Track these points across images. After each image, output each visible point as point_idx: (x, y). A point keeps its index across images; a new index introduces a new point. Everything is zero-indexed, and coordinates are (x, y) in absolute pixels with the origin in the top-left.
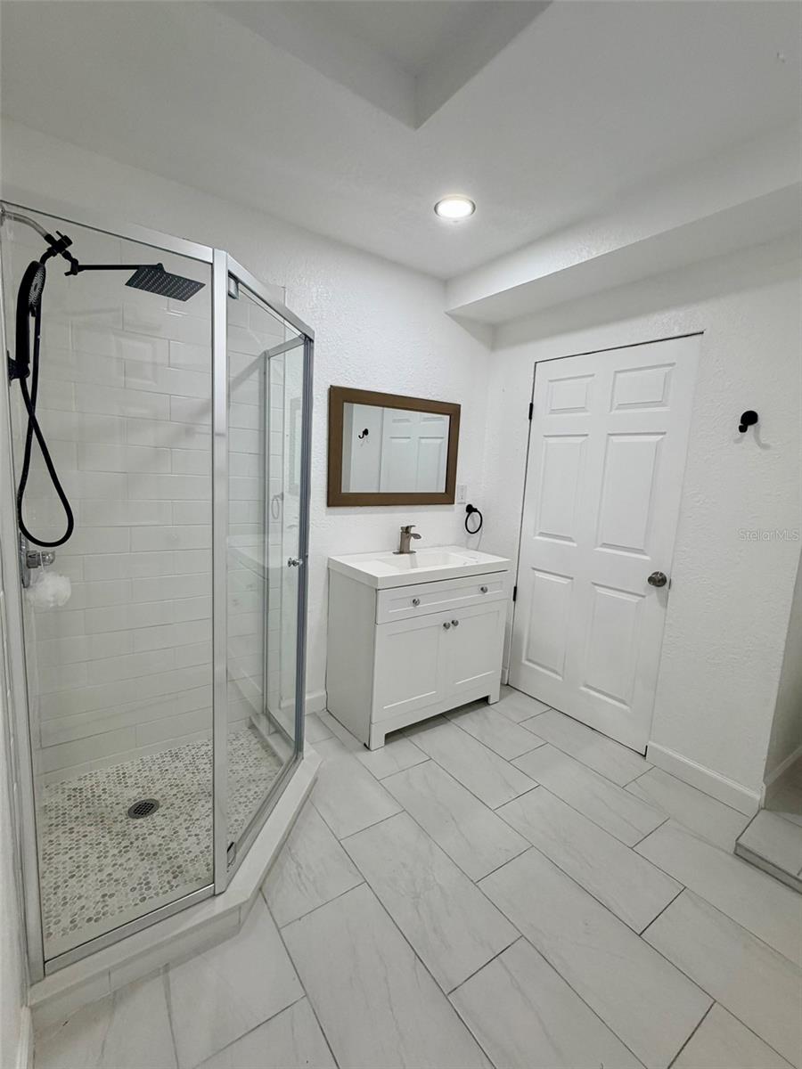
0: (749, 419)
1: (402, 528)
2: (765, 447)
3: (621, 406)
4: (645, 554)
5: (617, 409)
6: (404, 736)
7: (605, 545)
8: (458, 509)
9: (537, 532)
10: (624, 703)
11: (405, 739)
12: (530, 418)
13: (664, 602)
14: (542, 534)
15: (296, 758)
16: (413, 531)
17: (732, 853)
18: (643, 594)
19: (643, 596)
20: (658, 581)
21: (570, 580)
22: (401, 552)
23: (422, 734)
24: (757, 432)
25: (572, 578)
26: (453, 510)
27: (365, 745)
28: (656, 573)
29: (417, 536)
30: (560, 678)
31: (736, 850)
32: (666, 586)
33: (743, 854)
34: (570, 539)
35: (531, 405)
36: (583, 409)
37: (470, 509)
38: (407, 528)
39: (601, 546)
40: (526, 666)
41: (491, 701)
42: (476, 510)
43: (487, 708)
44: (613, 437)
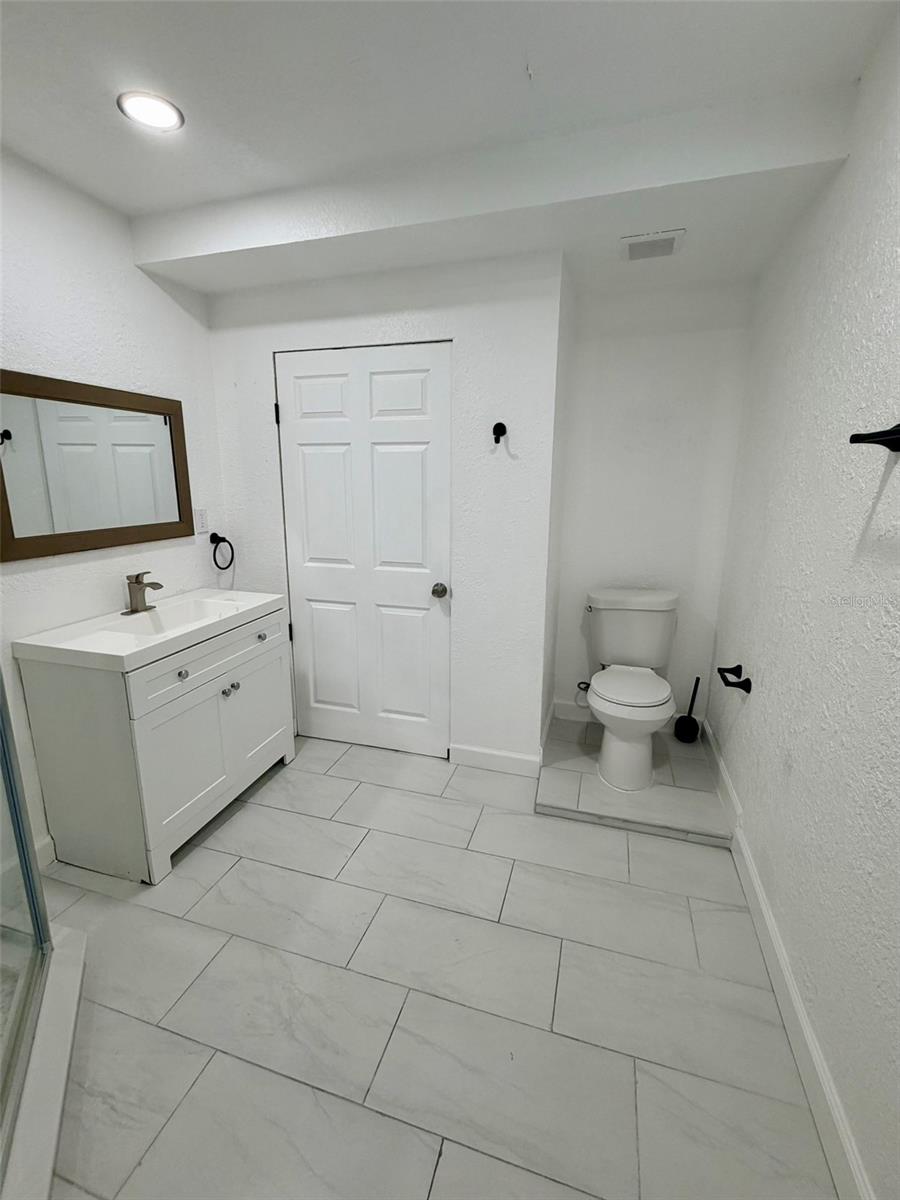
0: (500, 430)
1: (128, 578)
2: (514, 457)
3: (382, 413)
4: (425, 567)
5: (377, 415)
6: (196, 846)
7: (384, 563)
8: (201, 539)
9: (308, 558)
10: (423, 716)
11: (198, 849)
12: (278, 422)
13: (448, 611)
14: (312, 559)
15: (43, 955)
16: (146, 579)
17: (533, 812)
18: (427, 607)
19: (428, 609)
20: (440, 591)
21: (352, 606)
22: (134, 611)
23: (216, 833)
24: (506, 442)
25: (354, 604)
26: (194, 543)
27: (143, 882)
28: (437, 585)
29: (156, 586)
30: (355, 711)
31: (535, 810)
32: (447, 596)
33: (541, 811)
34: (346, 562)
35: (277, 406)
36: (340, 414)
37: (216, 539)
38: (138, 576)
39: (381, 565)
40: (317, 709)
41: (287, 761)
42: (223, 540)
43: (285, 769)
44: (377, 447)
